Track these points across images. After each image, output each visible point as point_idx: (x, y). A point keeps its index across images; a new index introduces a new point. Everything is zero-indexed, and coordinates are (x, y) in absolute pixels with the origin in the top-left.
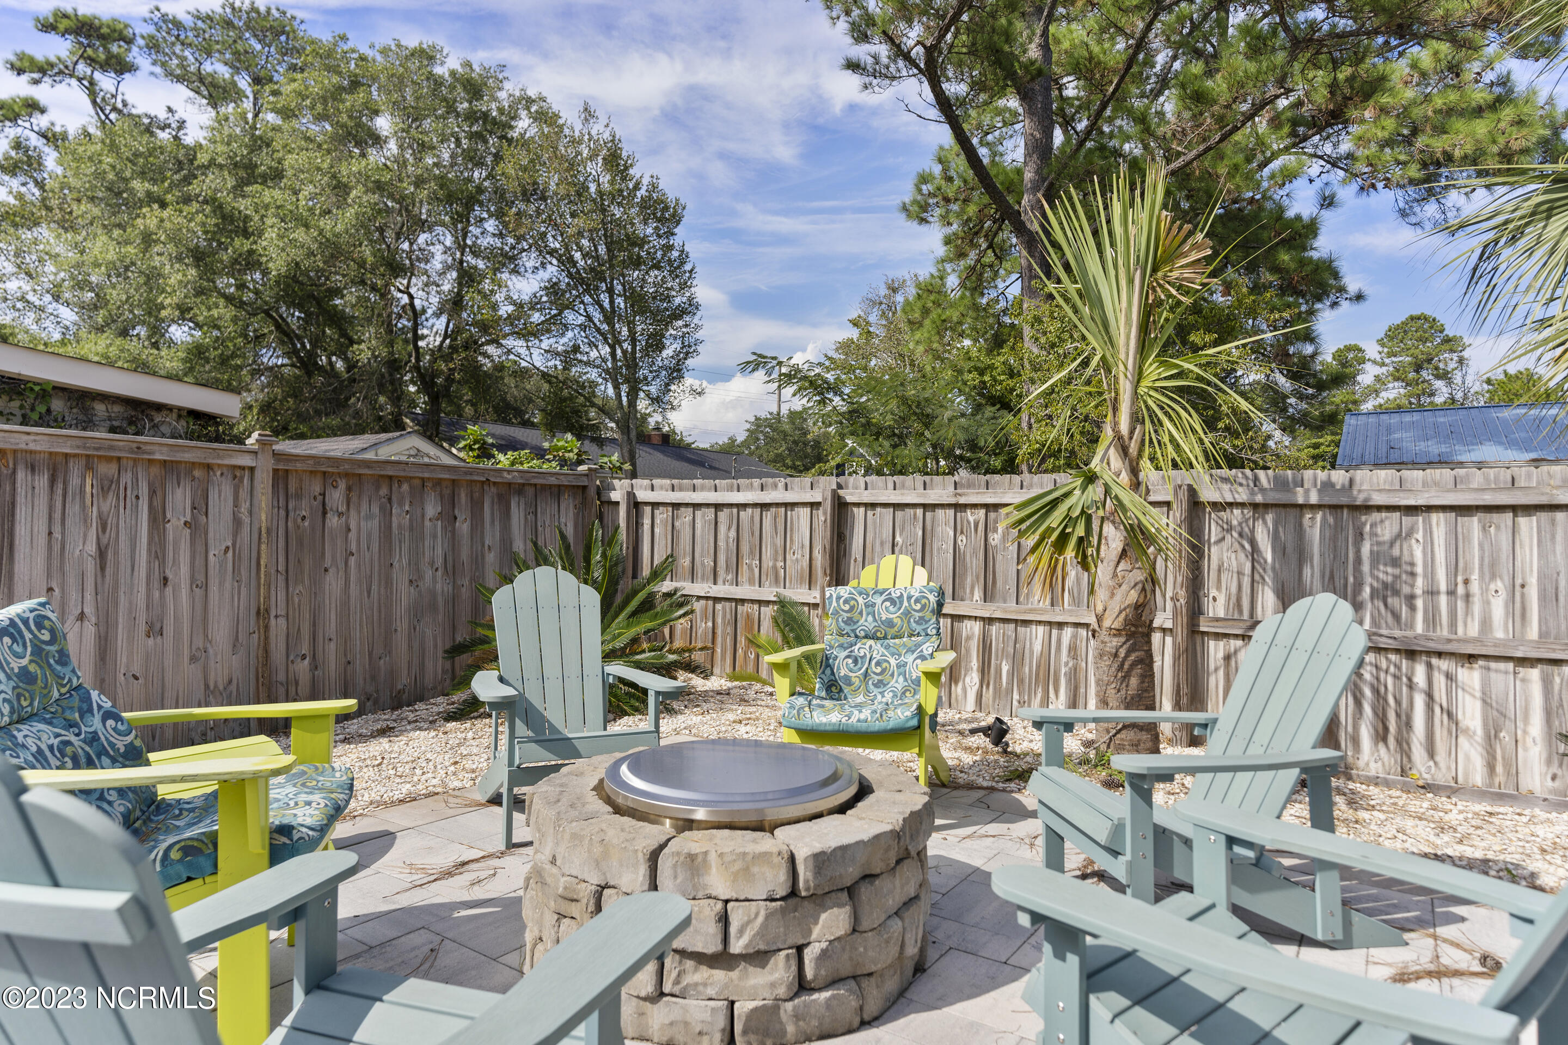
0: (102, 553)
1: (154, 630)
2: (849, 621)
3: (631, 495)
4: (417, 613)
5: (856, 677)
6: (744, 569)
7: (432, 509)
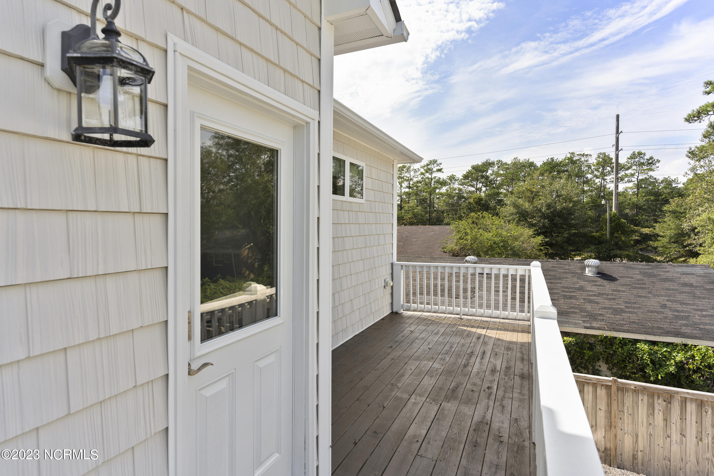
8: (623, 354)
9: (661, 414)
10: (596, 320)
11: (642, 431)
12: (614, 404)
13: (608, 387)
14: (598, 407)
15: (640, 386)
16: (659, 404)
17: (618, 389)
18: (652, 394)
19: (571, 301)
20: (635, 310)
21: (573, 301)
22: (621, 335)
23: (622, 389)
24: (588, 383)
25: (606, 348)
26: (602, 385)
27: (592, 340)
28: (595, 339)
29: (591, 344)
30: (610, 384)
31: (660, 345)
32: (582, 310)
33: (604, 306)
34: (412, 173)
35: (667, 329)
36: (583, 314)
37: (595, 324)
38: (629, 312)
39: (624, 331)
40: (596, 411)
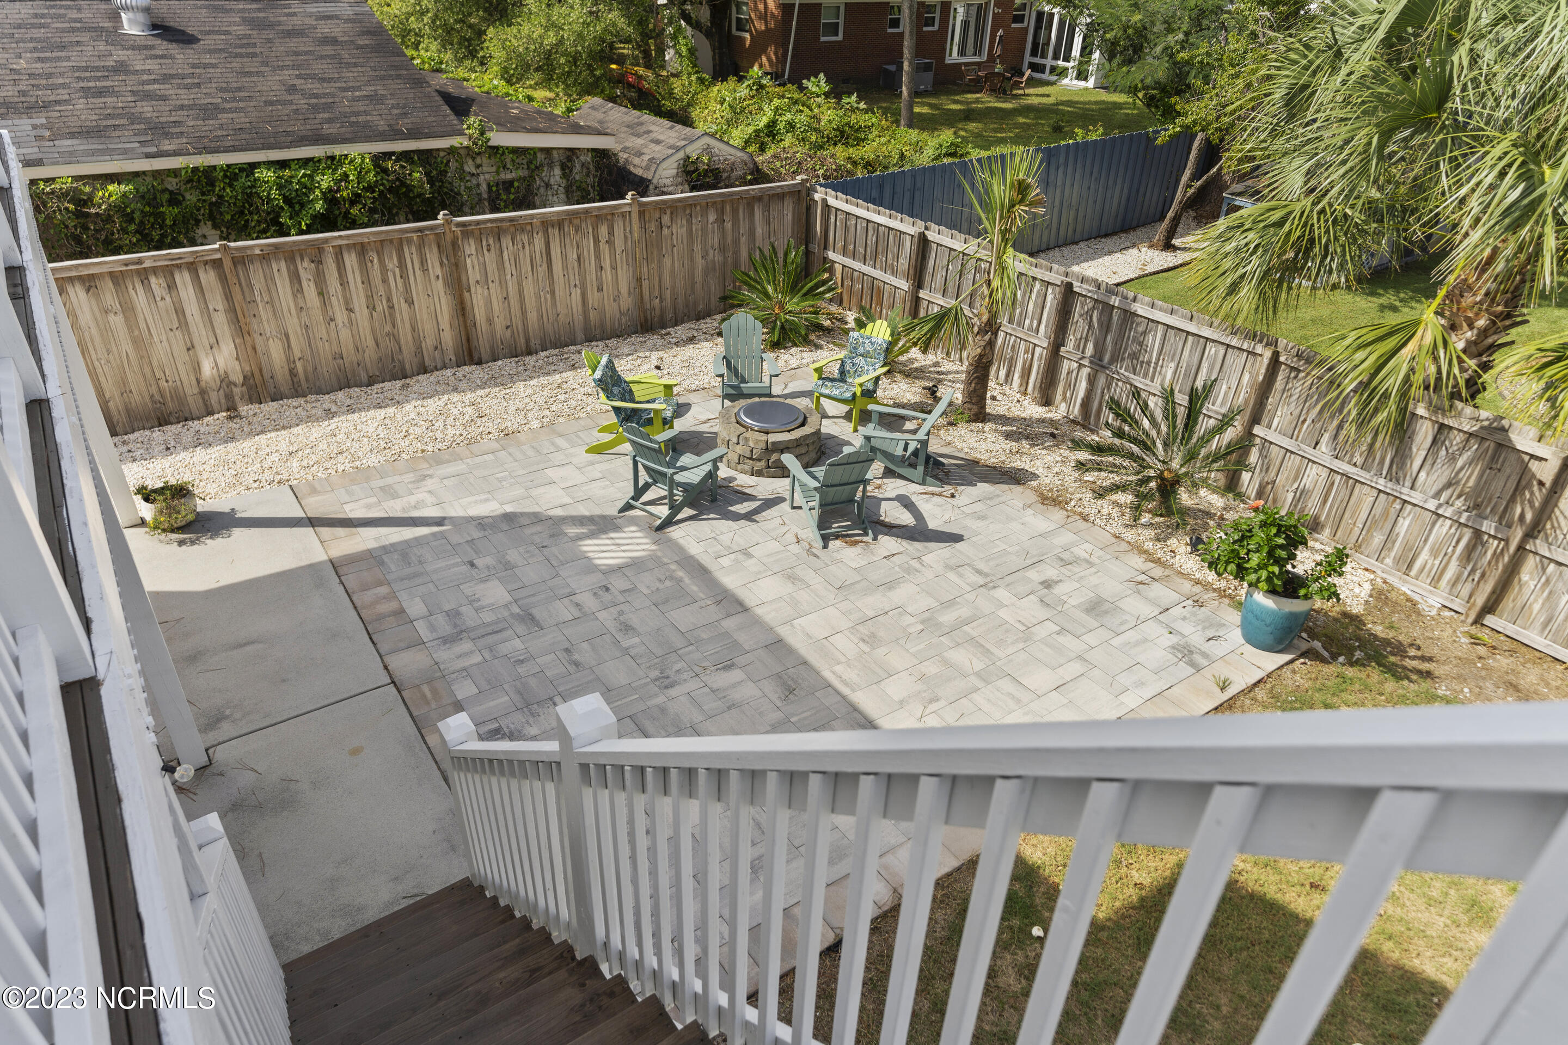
0: (579, 258)
1: (600, 289)
2: (855, 348)
3: (825, 201)
4: (706, 273)
5: (852, 371)
6: (878, 260)
7: (712, 217)
8: (236, 197)
9: (312, 284)
10: (167, 135)
11: (293, 325)
12: (236, 290)
13: (217, 264)
14: (211, 308)
15: (269, 245)
16: (305, 268)
17: (236, 262)
18: (291, 255)
19: (103, 100)
20: (241, 104)
21: (109, 100)
22: (222, 160)
23: (241, 260)
24: (179, 267)
25: (203, 194)
26: (206, 263)
27: (172, 184)
28: (177, 180)
29: (171, 192)
30: (218, 256)
31: (293, 167)
32: (134, 119)
33: (179, 103)
35: (301, 134)
36: (137, 127)
37: (167, 146)
38: (231, 111)
39: (227, 150)
40: (209, 316)
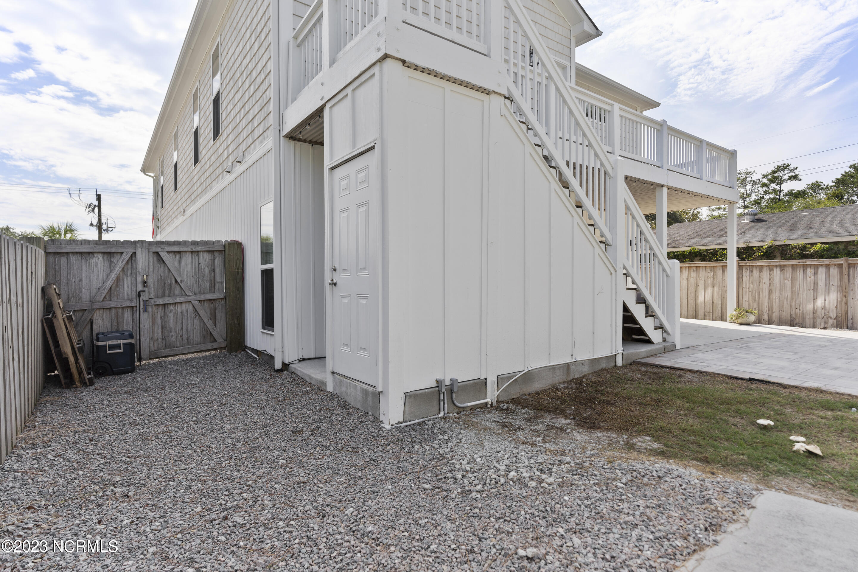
12: (845, 277)
14: (831, 284)
24: (822, 266)
26: (835, 265)
30: (841, 262)
34: (749, 187)
